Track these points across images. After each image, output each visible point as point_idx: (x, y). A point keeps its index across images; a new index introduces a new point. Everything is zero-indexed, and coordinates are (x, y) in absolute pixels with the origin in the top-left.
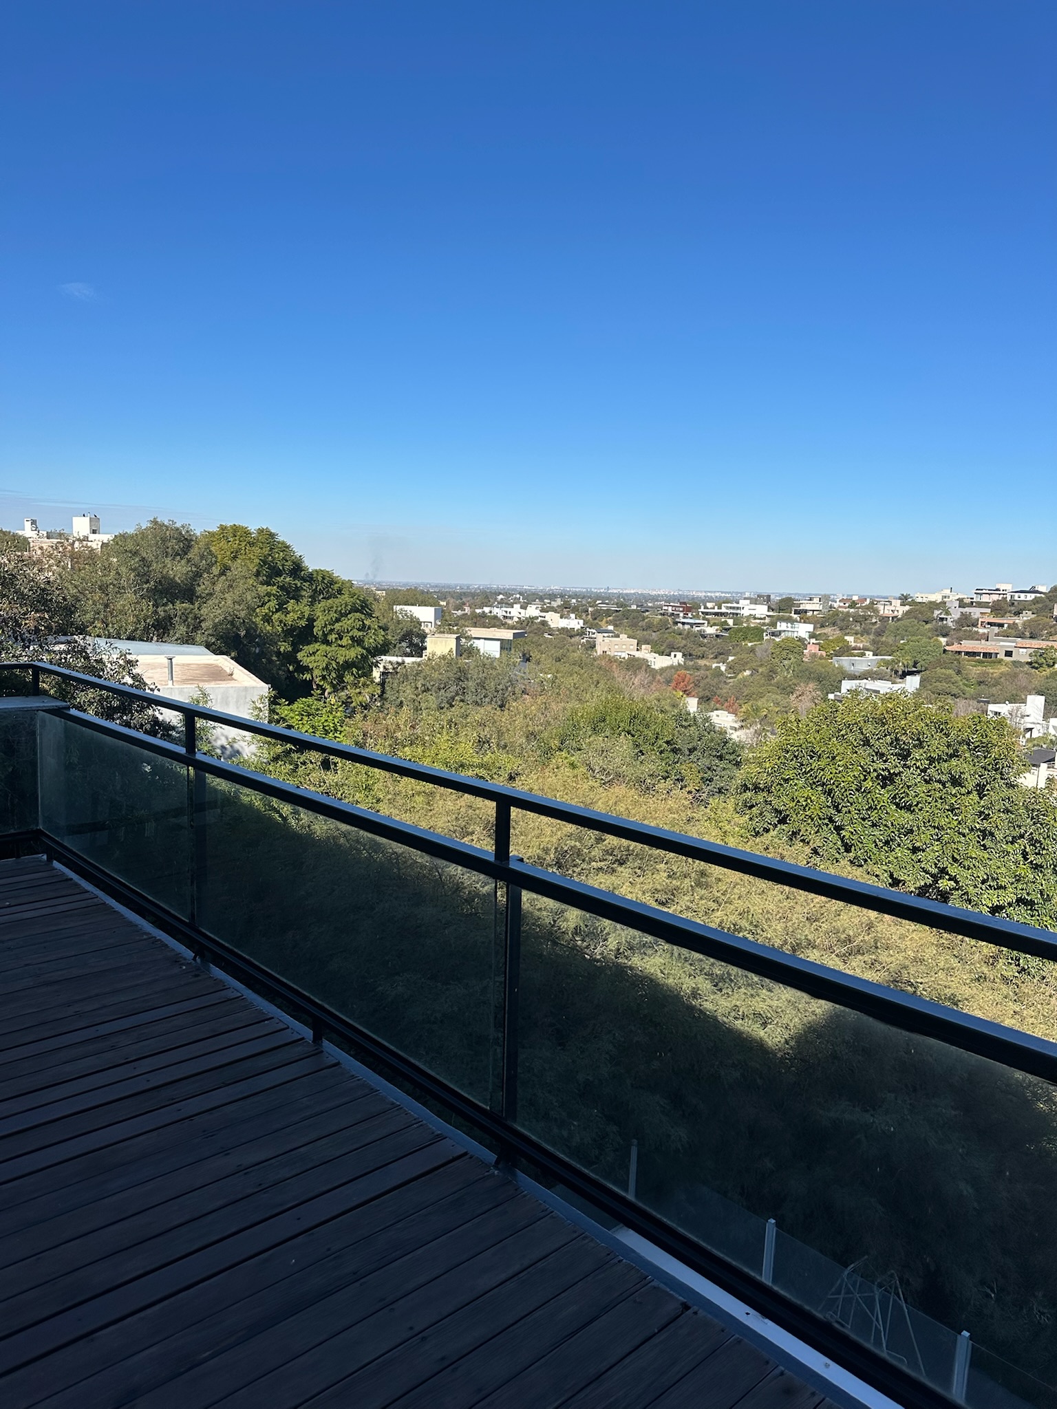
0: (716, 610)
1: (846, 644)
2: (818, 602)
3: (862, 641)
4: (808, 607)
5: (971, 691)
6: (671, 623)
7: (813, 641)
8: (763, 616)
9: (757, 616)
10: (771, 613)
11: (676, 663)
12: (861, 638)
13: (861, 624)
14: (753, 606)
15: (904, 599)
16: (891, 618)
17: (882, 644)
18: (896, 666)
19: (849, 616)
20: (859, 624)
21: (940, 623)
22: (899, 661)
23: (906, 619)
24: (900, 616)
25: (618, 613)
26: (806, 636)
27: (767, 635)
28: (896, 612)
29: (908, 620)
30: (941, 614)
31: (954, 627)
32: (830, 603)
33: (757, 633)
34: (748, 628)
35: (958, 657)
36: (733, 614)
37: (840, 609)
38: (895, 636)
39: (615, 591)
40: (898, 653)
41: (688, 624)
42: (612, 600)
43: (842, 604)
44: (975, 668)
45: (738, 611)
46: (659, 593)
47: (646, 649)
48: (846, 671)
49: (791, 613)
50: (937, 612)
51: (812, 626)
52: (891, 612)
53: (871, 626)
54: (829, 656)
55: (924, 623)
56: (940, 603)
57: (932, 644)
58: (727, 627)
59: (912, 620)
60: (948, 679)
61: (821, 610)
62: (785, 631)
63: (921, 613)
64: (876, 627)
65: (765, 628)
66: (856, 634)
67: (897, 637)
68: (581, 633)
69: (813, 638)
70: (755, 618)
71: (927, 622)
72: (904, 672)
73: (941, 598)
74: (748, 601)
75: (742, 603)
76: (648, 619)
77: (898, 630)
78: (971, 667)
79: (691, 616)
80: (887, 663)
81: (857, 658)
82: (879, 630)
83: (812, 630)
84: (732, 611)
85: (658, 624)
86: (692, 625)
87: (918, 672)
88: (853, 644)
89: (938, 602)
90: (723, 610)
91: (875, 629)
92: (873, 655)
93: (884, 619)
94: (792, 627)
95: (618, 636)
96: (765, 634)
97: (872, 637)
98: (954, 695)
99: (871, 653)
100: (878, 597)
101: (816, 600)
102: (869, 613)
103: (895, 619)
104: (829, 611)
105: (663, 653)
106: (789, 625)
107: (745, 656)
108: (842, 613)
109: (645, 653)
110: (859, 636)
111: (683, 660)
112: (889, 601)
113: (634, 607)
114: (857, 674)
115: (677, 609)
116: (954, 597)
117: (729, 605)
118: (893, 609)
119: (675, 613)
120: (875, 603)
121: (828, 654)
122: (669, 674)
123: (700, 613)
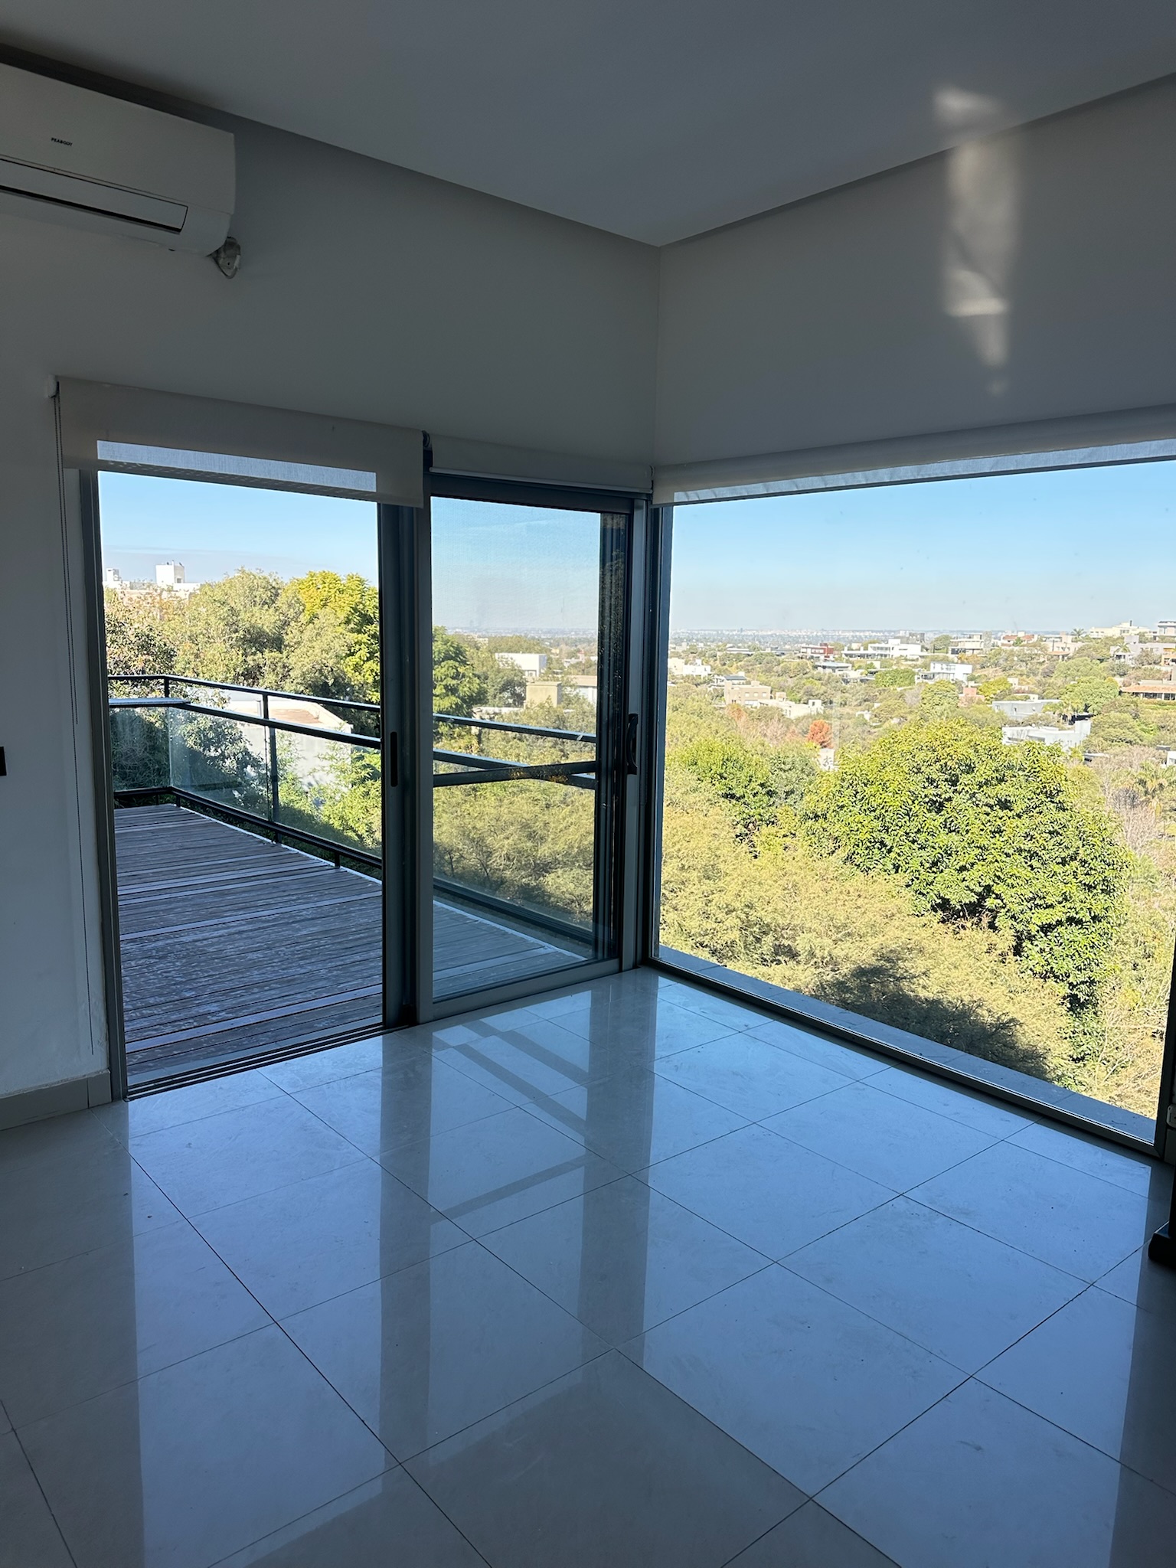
0: (862, 652)
1: (1007, 686)
2: (979, 640)
3: (1028, 683)
4: (968, 646)
5: (1148, 737)
6: (810, 667)
7: (972, 683)
8: (915, 658)
9: (908, 658)
10: (925, 653)
11: (814, 713)
12: (1027, 680)
13: (1027, 664)
14: (904, 646)
15: (1077, 635)
16: (1061, 657)
17: (1049, 686)
18: (1065, 710)
19: (1013, 655)
20: (1024, 663)
21: (1117, 661)
22: (1068, 704)
23: (1078, 657)
24: (1071, 655)
25: (750, 658)
26: (964, 678)
27: (919, 678)
28: (1067, 650)
29: (1080, 659)
30: (1118, 650)
31: (1133, 666)
32: (993, 640)
33: (908, 676)
34: (897, 671)
35: (1135, 699)
36: (882, 655)
37: (1003, 648)
38: (1066, 677)
39: (750, 633)
40: (1066, 696)
41: (829, 667)
42: (745, 643)
43: (1006, 642)
44: (1155, 711)
45: (887, 652)
46: (800, 633)
47: (780, 697)
48: (1006, 717)
49: (947, 653)
50: (1113, 649)
51: (970, 667)
52: (1061, 650)
53: (1038, 666)
54: (988, 700)
55: (1098, 662)
56: (1118, 639)
57: (1105, 685)
58: (873, 670)
59: (1085, 658)
60: (1122, 724)
61: (982, 649)
62: (939, 673)
63: (1096, 650)
64: (1043, 667)
65: (916, 670)
66: (1021, 675)
67: (1068, 678)
68: (708, 682)
69: (972, 680)
70: (906, 660)
71: (1102, 661)
72: (1073, 717)
73: (1119, 632)
74: (899, 641)
75: (892, 642)
76: (785, 663)
77: (1069, 669)
78: (1151, 711)
79: (833, 659)
80: (1055, 707)
81: (1020, 702)
82: (1047, 670)
83: (970, 672)
84: (880, 652)
85: (796, 668)
86: (834, 669)
87: (1089, 717)
88: (1017, 687)
89: (1115, 637)
90: (870, 651)
91: (1043, 669)
92: (1039, 699)
93: (1053, 658)
94: (947, 669)
95: (749, 683)
96: (916, 677)
97: (1039, 678)
98: (1130, 742)
99: (1037, 696)
100: (1048, 633)
101: (977, 638)
102: (1036, 651)
103: (1066, 658)
104: (991, 650)
105: (800, 701)
106: (944, 666)
107: (892, 702)
108: (1005, 652)
109: (780, 702)
110: (1024, 677)
111: (823, 708)
112: (1060, 638)
113: (768, 650)
114: (1020, 721)
115: (817, 651)
116: (1134, 631)
117: (877, 645)
118: (1064, 646)
119: (815, 655)
120: (1044, 639)
121: (988, 698)
122: (805, 724)
123: (844, 656)
